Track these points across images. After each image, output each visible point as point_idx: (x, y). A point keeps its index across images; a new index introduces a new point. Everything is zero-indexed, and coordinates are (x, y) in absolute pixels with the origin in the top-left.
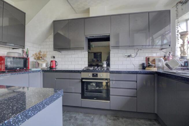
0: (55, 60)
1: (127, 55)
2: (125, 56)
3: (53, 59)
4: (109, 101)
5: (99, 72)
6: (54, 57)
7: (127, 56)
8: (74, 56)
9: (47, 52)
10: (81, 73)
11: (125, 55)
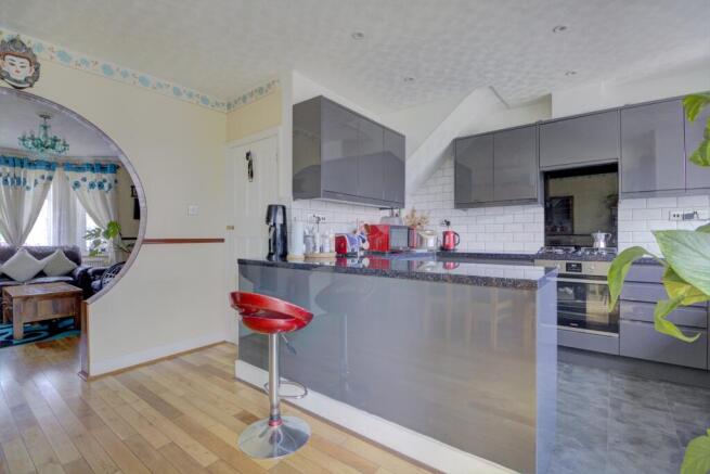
0: (450, 229)
1: (681, 213)
2: (672, 217)
3: (445, 229)
4: (616, 335)
5: (586, 260)
6: (448, 223)
7: (681, 218)
8: (500, 219)
9: (430, 211)
10: (533, 261)
11: (672, 213)
